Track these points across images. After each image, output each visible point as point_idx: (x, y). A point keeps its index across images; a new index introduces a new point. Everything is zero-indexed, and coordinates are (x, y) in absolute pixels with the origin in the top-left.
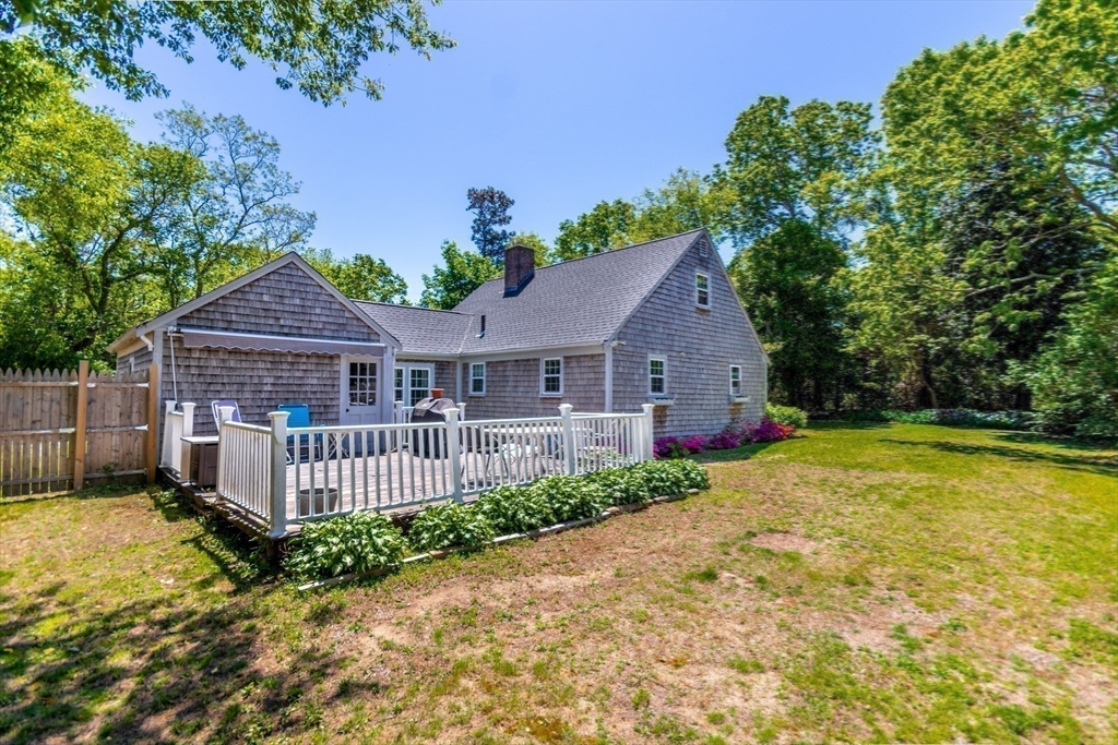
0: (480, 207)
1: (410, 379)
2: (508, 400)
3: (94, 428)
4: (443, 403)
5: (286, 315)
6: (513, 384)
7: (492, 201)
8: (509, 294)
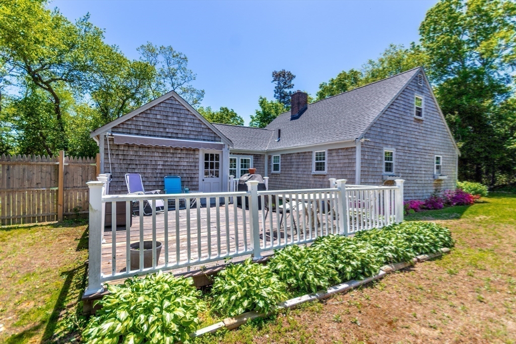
0: (278, 81)
1: (240, 164)
2: (293, 175)
3: (68, 188)
4: (255, 177)
5: (169, 126)
6: (296, 167)
7: (284, 77)
8: (293, 118)
